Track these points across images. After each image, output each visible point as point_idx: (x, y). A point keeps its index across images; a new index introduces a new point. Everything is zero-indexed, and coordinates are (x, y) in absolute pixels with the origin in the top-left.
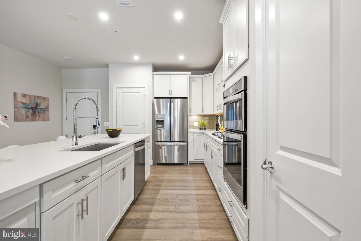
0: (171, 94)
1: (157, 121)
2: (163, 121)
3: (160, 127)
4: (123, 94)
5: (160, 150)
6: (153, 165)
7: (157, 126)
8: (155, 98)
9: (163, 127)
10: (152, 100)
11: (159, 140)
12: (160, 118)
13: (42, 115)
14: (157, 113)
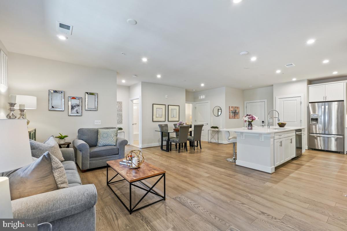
0: (326, 99)
1: (311, 119)
2: (317, 119)
3: (314, 123)
4: (283, 102)
5: (316, 140)
6: (308, 149)
7: (312, 122)
8: (310, 103)
9: (318, 123)
10: (307, 104)
11: (314, 132)
12: (315, 117)
13: (237, 116)
14: (311, 113)
